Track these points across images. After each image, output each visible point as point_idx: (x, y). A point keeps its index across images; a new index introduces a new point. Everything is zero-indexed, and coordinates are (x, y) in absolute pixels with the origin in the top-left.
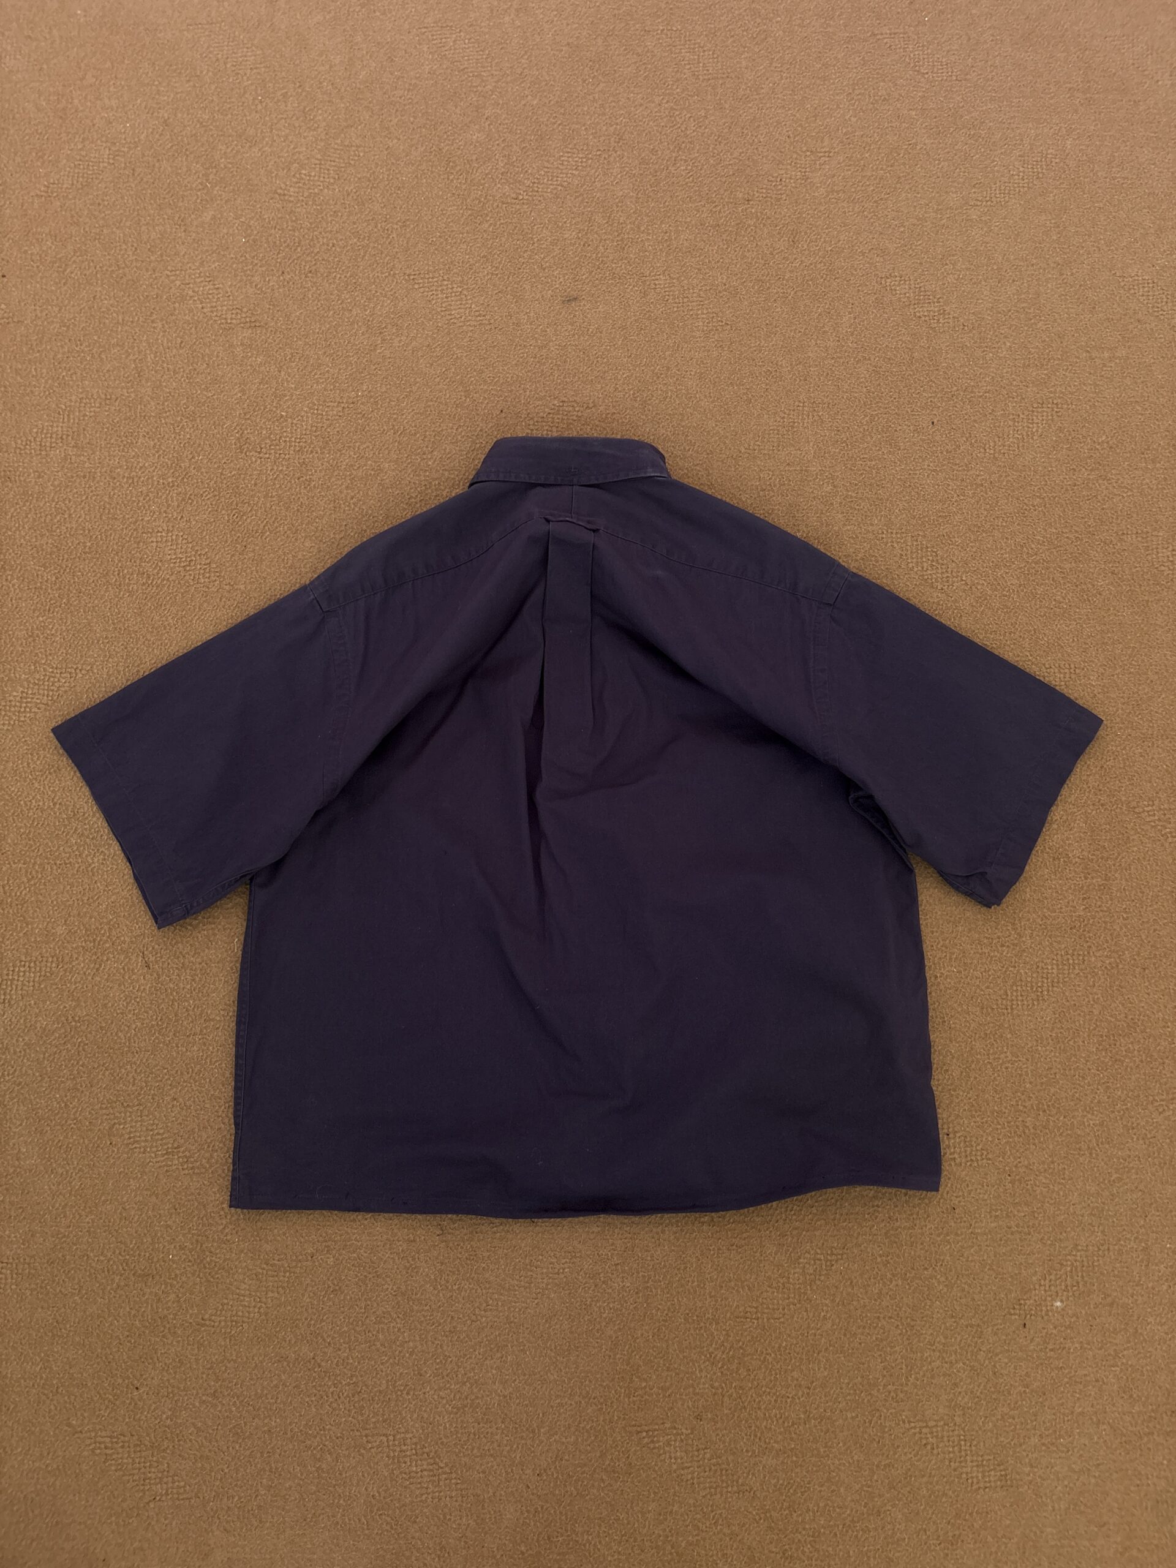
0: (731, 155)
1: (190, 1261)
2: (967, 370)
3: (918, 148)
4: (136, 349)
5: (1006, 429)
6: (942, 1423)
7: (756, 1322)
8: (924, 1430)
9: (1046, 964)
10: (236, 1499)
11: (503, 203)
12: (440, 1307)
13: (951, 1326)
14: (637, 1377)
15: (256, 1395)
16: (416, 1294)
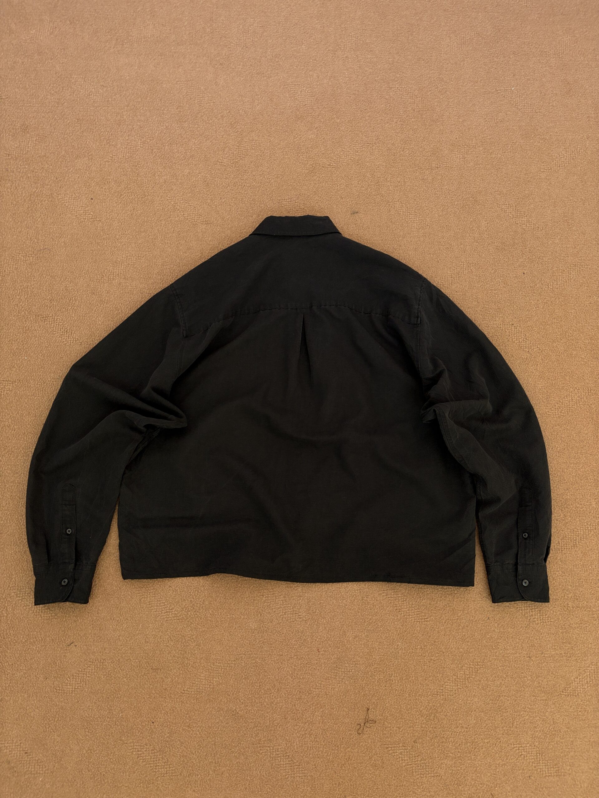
0: (430, 146)
1: (177, 663)
2: (540, 248)
3: (517, 144)
4: (153, 233)
5: (558, 277)
6: (528, 745)
7: (442, 696)
8: (520, 748)
9: (578, 529)
10: (199, 776)
11: (323, 167)
12: (294, 686)
13: (534, 700)
14: (386, 722)
15: (209, 726)
16: (283, 681)
